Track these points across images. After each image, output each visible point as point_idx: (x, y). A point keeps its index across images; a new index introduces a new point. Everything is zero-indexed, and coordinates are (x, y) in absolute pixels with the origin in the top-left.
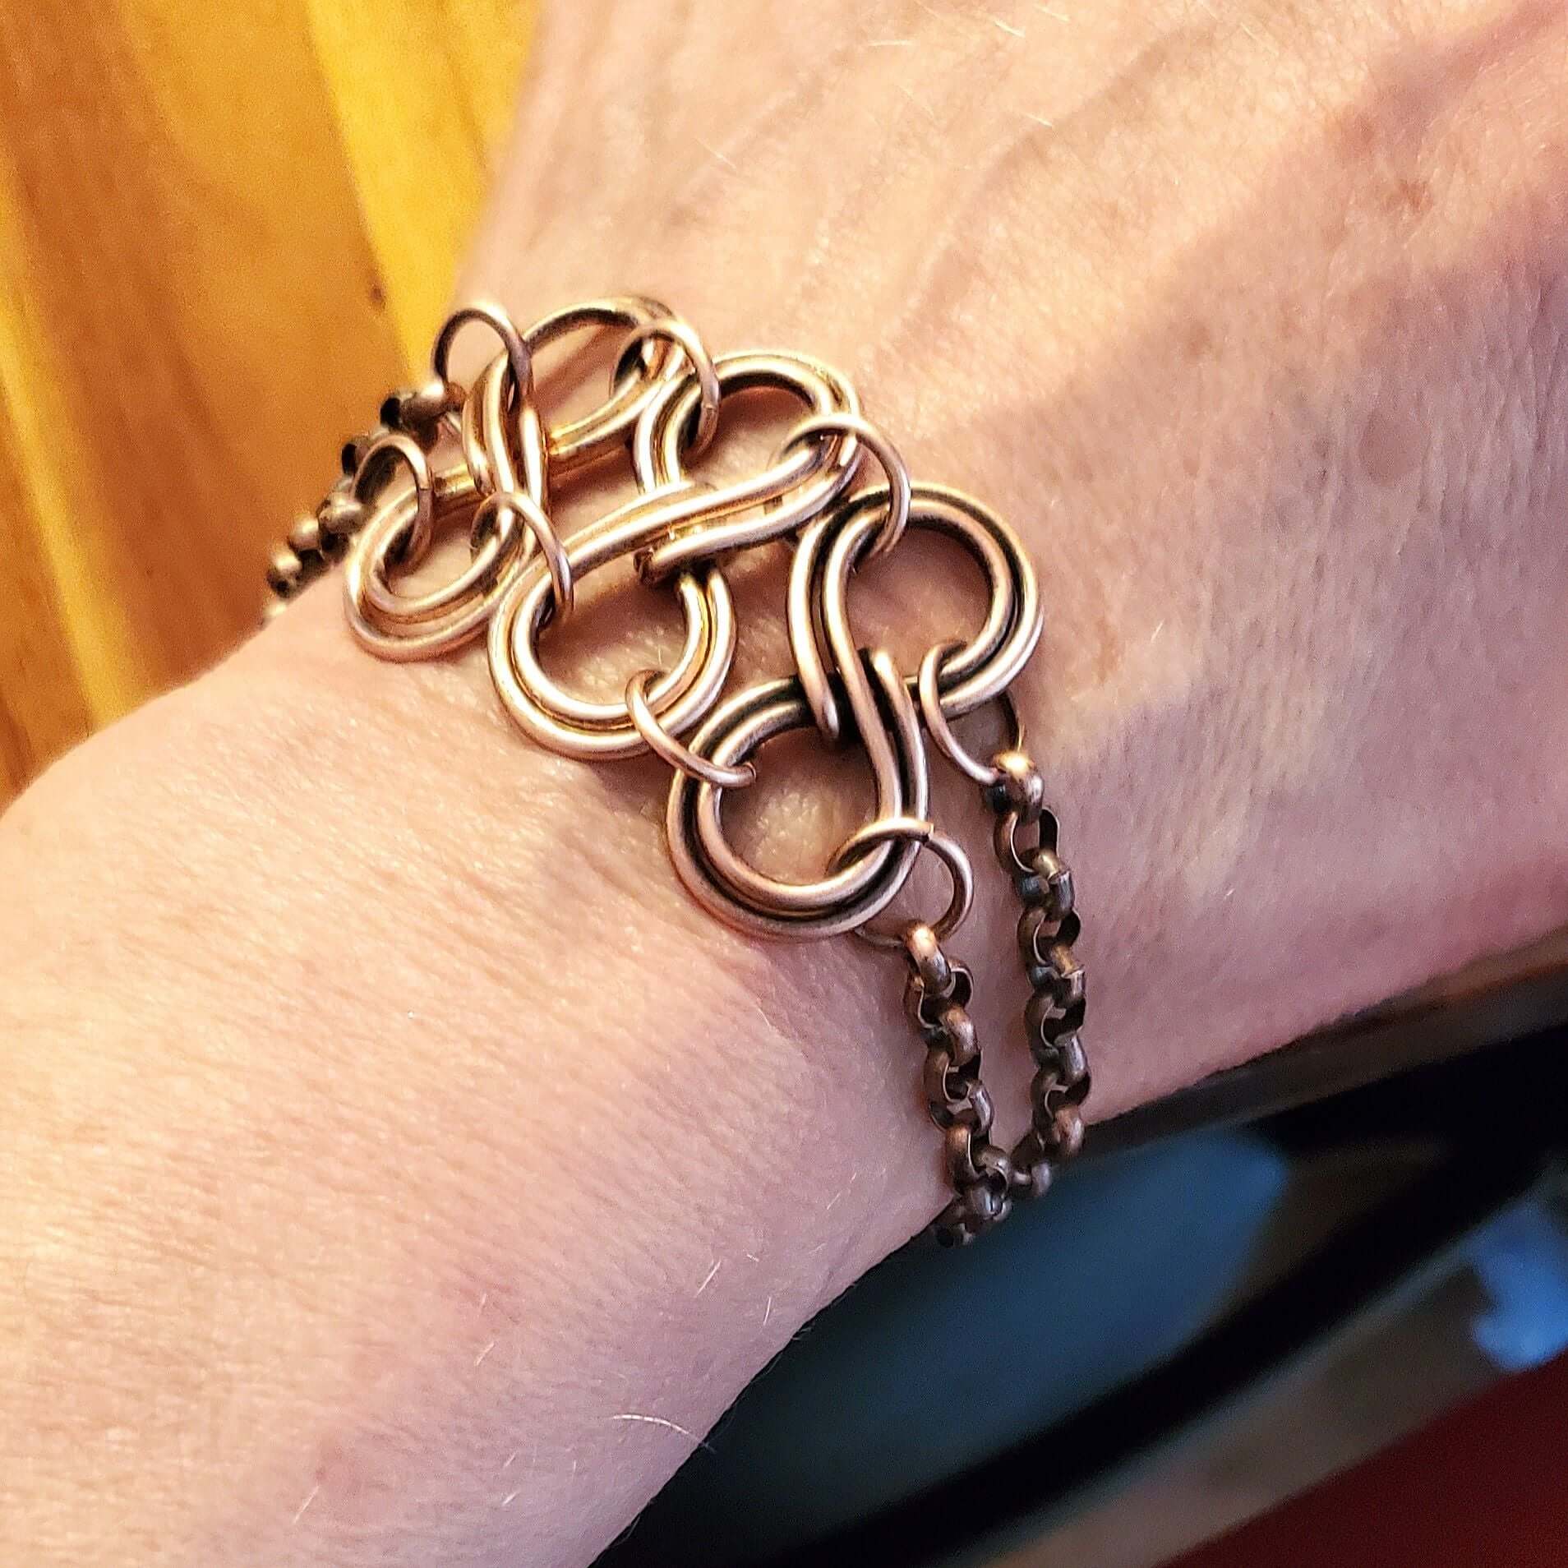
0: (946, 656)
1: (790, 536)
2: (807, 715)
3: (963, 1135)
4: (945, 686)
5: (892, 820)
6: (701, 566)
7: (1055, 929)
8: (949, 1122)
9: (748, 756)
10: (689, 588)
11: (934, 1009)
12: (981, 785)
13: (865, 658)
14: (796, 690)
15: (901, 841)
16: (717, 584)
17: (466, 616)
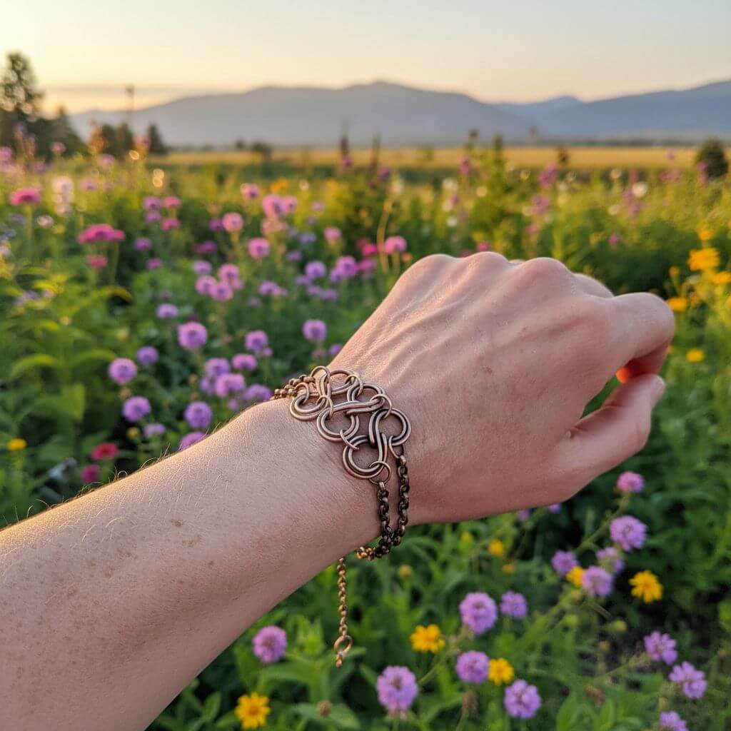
0: (394, 437)
1: (371, 413)
2: (369, 441)
3: (385, 523)
4: (393, 442)
5: (380, 460)
6: (355, 414)
7: (405, 489)
8: (383, 520)
9: (358, 446)
10: (352, 417)
11: (382, 497)
12: (396, 459)
13: (381, 434)
14: (368, 437)
15: (381, 464)
16: (357, 417)
17: (313, 415)
